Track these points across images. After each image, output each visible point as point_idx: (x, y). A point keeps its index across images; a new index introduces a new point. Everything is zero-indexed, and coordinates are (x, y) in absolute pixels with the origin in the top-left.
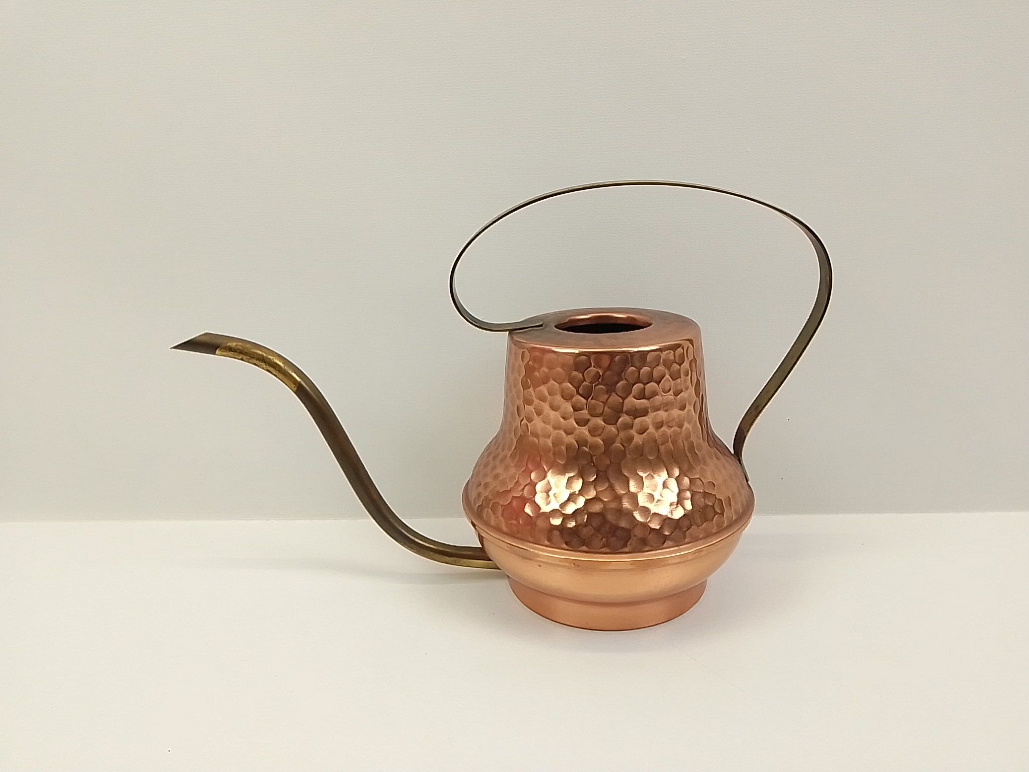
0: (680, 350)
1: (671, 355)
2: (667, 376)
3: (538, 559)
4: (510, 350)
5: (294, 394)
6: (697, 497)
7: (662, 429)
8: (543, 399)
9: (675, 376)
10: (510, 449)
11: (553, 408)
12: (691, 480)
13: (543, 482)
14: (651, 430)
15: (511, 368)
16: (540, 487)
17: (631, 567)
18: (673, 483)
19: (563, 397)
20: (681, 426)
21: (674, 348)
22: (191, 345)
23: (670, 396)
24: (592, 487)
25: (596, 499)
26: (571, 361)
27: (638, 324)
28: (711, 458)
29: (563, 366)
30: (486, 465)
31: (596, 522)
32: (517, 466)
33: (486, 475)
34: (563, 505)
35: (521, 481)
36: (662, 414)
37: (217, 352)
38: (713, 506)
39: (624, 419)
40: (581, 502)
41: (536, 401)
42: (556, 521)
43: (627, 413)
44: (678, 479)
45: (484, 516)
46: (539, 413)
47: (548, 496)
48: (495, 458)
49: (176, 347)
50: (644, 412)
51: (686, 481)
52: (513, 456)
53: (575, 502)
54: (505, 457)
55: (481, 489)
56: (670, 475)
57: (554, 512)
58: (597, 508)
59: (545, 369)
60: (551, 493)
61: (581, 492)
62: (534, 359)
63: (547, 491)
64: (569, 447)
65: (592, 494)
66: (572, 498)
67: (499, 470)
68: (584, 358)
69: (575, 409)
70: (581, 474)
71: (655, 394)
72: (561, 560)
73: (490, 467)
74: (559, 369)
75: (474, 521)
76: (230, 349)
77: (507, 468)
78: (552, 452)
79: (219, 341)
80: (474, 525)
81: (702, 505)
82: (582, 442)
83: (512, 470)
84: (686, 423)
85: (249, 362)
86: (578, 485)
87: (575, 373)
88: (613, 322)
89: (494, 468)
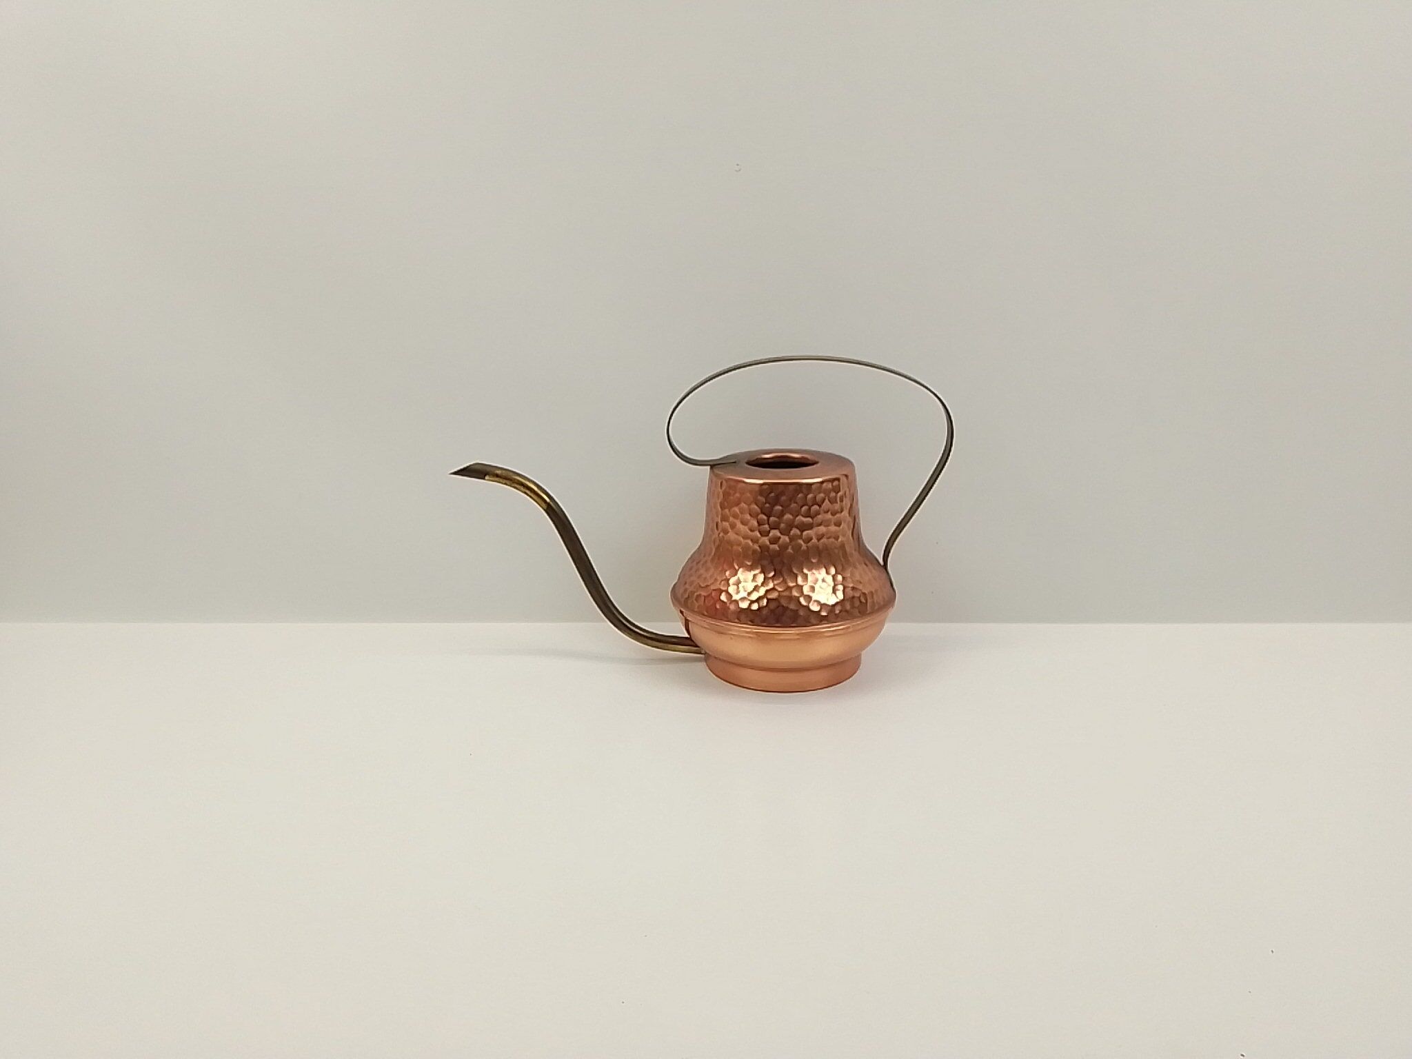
0: (836, 483)
1: (830, 486)
2: (827, 501)
3: (730, 632)
4: (711, 481)
5: (544, 512)
6: (847, 590)
7: (822, 541)
8: (735, 516)
9: (833, 501)
10: (710, 554)
11: (743, 523)
12: (844, 578)
13: (736, 578)
14: (814, 540)
15: (711, 493)
16: (732, 581)
17: (798, 637)
18: (829, 579)
19: (750, 515)
20: (837, 538)
21: (832, 480)
22: (465, 472)
23: (829, 516)
24: (771, 581)
25: (773, 589)
26: (757, 488)
27: (811, 462)
28: (860, 564)
29: (751, 492)
30: (691, 569)
31: (773, 605)
32: (716, 568)
33: (691, 575)
34: (749, 594)
35: (718, 578)
36: (822, 529)
37: (487, 478)
38: (859, 598)
39: (795, 531)
40: (762, 591)
41: (731, 519)
42: (744, 605)
43: (797, 528)
44: (834, 578)
45: (689, 605)
46: (733, 526)
47: (738, 588)
48: (698, 563)
49: (455, 473)
50: (810, 527)
51: (840, 578)
52: (712, 560)
53: (758, 591)
54: (706, 561)
55: (687, 586)
56: (828, 573)
57: (743, 599)
58: (774, 595)
59: (738, 495)
60: (740, 586)
61: (763, 584)
62: (730, 487)
63: (738, 583)
64: (754, 551)
65: (771, 585)
66: (756, 588)
67: (702, 571)
68: (767, 486)
69: (760, 524)
70: (763, 572)
71: (818, 513)
72: (747, 632)
73: (694, 570)
74: (748, 495)
75: (682, 609)
76: (497, 476)
77: (707, 570)
78: (742, 555)
79: (488, 469)
80: (682, 612)
81: (851, 595)
82: (763, 548)
83: (712, 570)
84: (841, 537)
85: (511, 486)
86: (761, 578)
87: (759, 498)
88: (791, 460)
89: (697, 570)
